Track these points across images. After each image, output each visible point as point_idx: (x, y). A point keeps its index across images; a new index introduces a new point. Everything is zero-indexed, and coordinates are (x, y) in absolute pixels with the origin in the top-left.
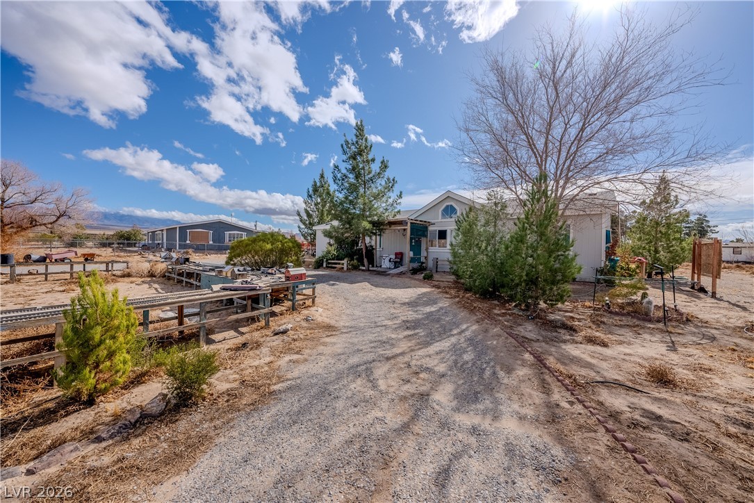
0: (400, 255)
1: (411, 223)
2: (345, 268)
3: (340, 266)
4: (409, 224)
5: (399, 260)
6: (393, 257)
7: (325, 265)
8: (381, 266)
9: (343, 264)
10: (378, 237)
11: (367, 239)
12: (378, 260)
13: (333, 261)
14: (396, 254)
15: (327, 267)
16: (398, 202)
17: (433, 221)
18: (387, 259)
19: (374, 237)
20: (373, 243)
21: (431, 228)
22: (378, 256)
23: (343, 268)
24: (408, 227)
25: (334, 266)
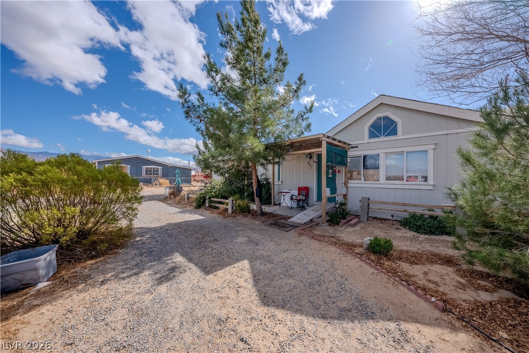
0: (304, 191)
1: (328, 143)
2: (230, 211)
3: (224, 206)
4: (324, 145)
5: (304, 198)
6: (296, 193)
7: (207, 205)
8: (280, 204)
9: (227, 204)
10: (276, 167)
11: (260, 170)
12: (276, 196)
13: (216, 199)
14: (300, 189)
15: (210, 206)
16: (305, 117)
17: (353, 143)
18: (288, 196)
19: (270, 167)
20: (270, 176)
21: (351, 153)
22: (276, 191)
23: (227, 209)
24: (323, 150)
25: (217, 205)
